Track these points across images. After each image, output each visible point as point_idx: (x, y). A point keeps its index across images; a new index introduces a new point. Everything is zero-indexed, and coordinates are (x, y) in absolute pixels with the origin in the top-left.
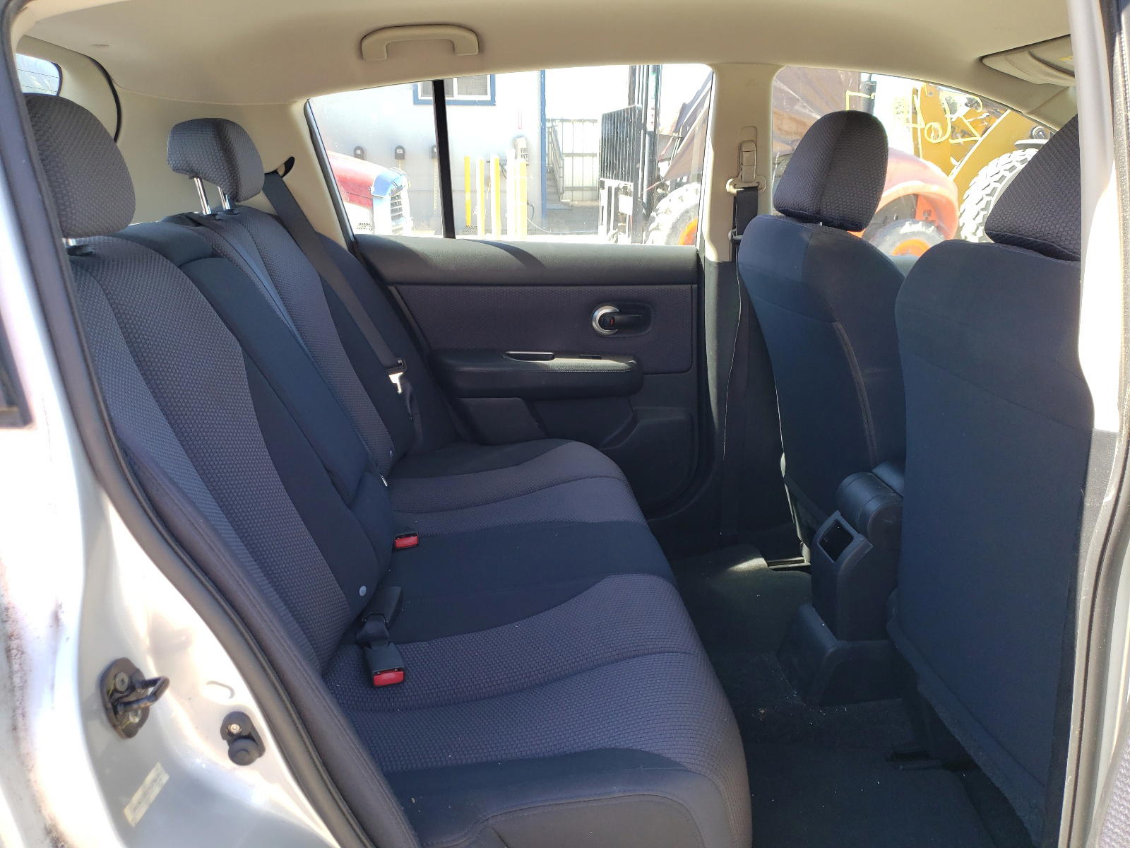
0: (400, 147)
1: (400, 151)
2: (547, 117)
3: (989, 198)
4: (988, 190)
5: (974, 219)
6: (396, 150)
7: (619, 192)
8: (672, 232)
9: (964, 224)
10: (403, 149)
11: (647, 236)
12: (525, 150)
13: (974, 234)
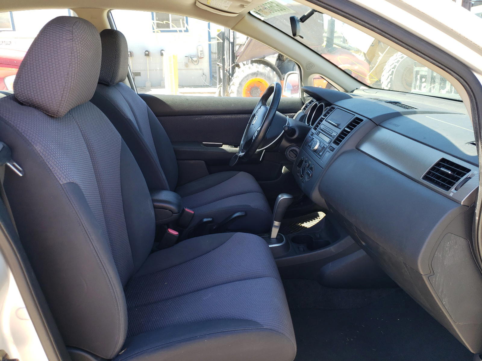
0: (147, 51)
1: (147, 53)
2: (211, 37)
3: (393, 70)
4: (393, 66)
5: (387, 80)
6: (145, 53)
7: (220, 69)
8: (240, 86)
9: (383, 82)
10: (148, 52)
11: (230, 88)
12: (202, 51)
13: (387, 86)
